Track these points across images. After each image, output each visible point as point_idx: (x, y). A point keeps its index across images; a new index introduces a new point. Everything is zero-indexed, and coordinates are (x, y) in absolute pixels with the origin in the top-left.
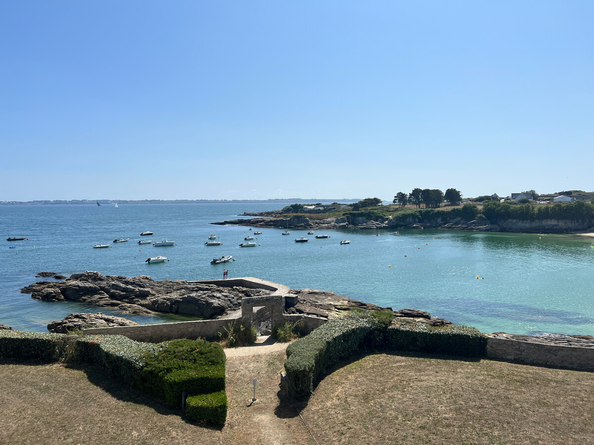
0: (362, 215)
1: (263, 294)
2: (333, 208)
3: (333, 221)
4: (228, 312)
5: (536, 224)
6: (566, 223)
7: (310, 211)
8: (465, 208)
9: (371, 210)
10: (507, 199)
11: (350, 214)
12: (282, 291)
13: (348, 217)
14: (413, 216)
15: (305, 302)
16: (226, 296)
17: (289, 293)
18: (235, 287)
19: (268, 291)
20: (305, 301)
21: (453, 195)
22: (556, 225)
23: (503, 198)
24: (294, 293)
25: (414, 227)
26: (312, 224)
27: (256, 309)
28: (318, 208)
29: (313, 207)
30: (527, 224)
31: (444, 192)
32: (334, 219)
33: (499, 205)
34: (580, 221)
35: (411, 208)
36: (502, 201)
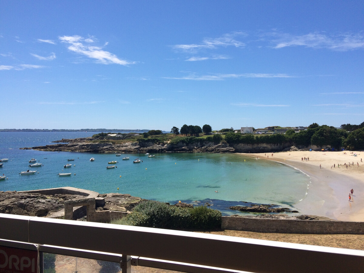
0: (149, 140)
1: (81, 198)
2: (126, 136)
3: (129, 145)
4: (51, 213)
5: (255, 146)
6: (271, 146)
7: (114, 138)
8: (215, 137)
9: (156, 137)
10: (239, 131)
11: (141, 140)
12: (93, 195)
13: (140, 142)
14: (183, 141)
15: (110, 203)
16: (49, 201)
17: (98, 196)
18: (56, 195)
19: (82, 196)
20: (109, 202)
21: (207, 129)
22: (266, 147)
23: (237, 130)
24: (102, 196)
25: (183, 150)
26: (115, 147)
27: (75, 208)
28: (119, 136)
29: (115, 135)
30: (249, 147)
31: (202, 127)
32: (130, 144)
33: (234, 135)
34: (279, 144)
35: (183, 137)
36: (236, 132)
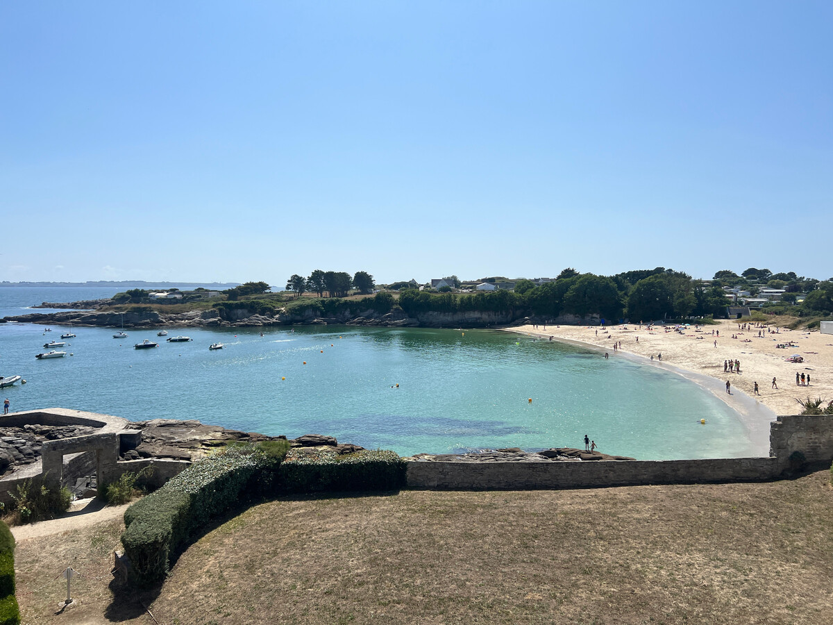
0: (241, 306)
1: (81, 432)
2: (197, 296)
3: (197, 316)
4: (15, 468)
5: (458, 317)
6: (489, 316)
7: (161, 301)
8: (378, 297)
9: (255, 299)
10: (427, 286)
11: (224, 305)
12: (115, 426)
13: (220, 310)
14: (313, 307)
15: (154, 440)
16: (10, 442)
17: (126, 428)
18: (26, 426)
19: (88, 429)
20: (153, 438)
21: (363, 280)
22: (479, 318)
23: (422, 285)
24: (135, 427)
25: (315, 323)
26: (164, 320)
27: (67, 458)
28: (172, 296)
29: (166, 294)
30: (448, 318)
31: (353, 276)
32: (199, 313)
33: (418, 294)
34: (504, 313)
35: (311, 297)
36: (421, 288)
